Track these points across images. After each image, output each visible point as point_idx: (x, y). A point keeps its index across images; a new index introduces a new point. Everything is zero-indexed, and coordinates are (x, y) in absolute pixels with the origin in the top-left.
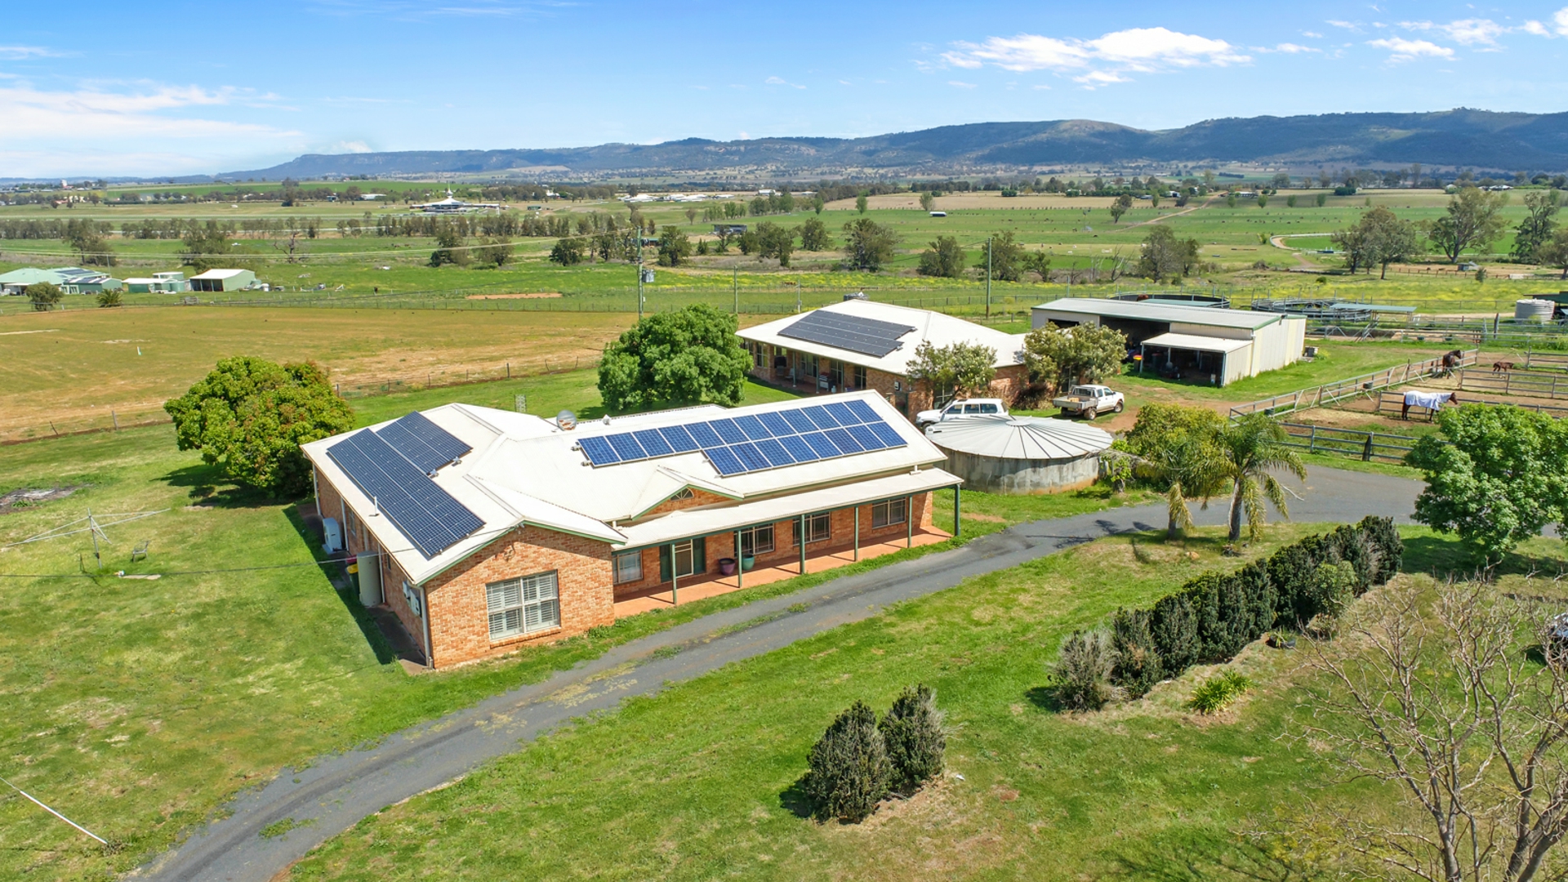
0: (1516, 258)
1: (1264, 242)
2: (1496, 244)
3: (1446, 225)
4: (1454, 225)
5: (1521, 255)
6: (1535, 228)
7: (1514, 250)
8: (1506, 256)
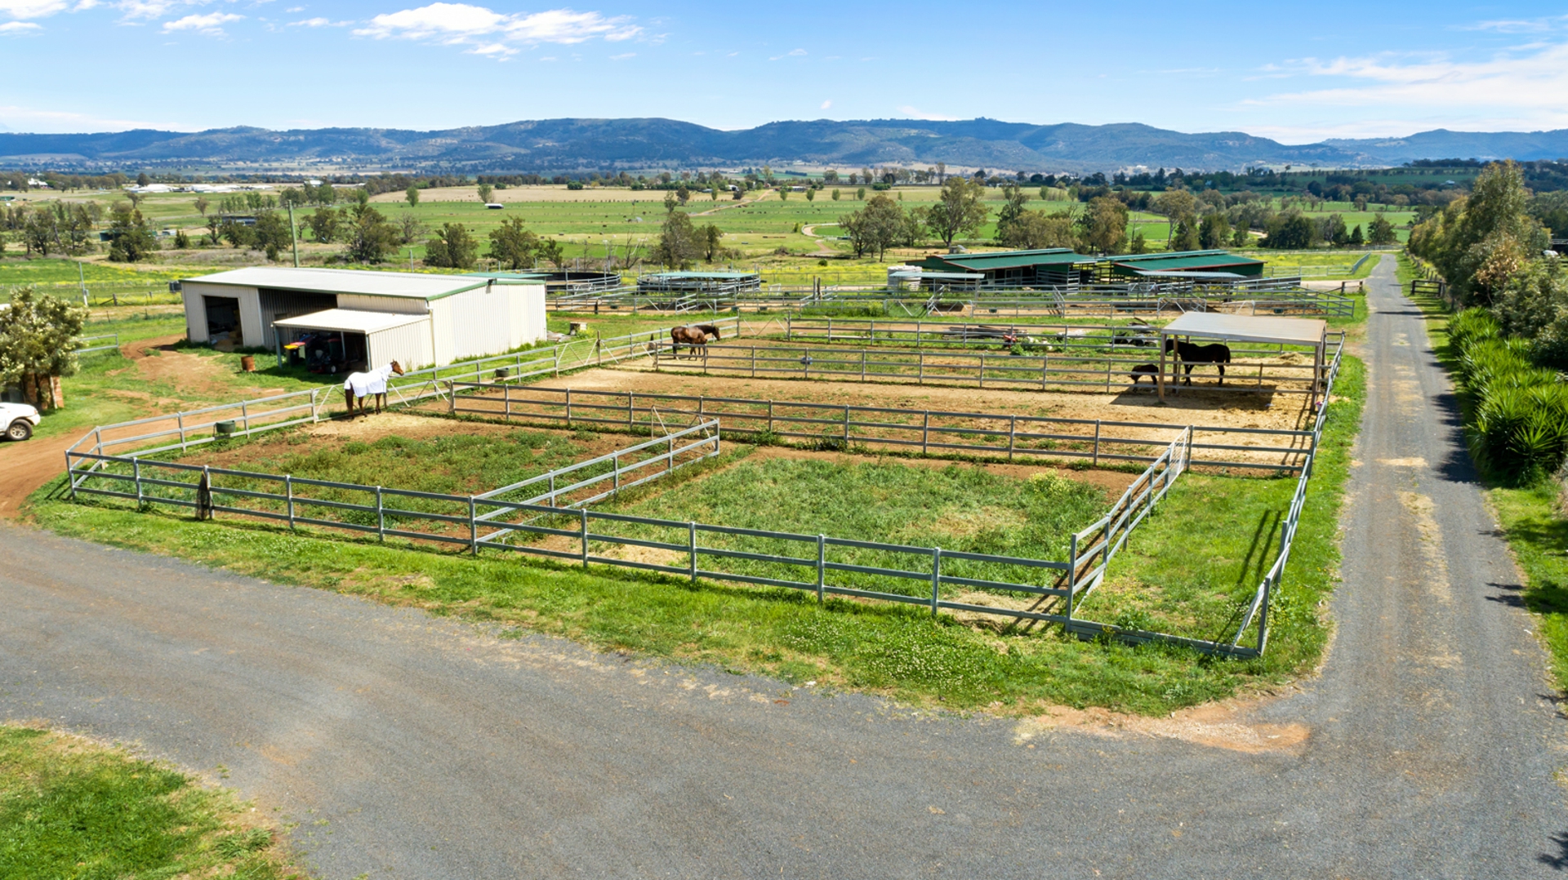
1: (796, 231)
3: (941, 211)
4: (946, 212)
5: (1004, 240)
6: (1012, 215)
7: (997, 235)
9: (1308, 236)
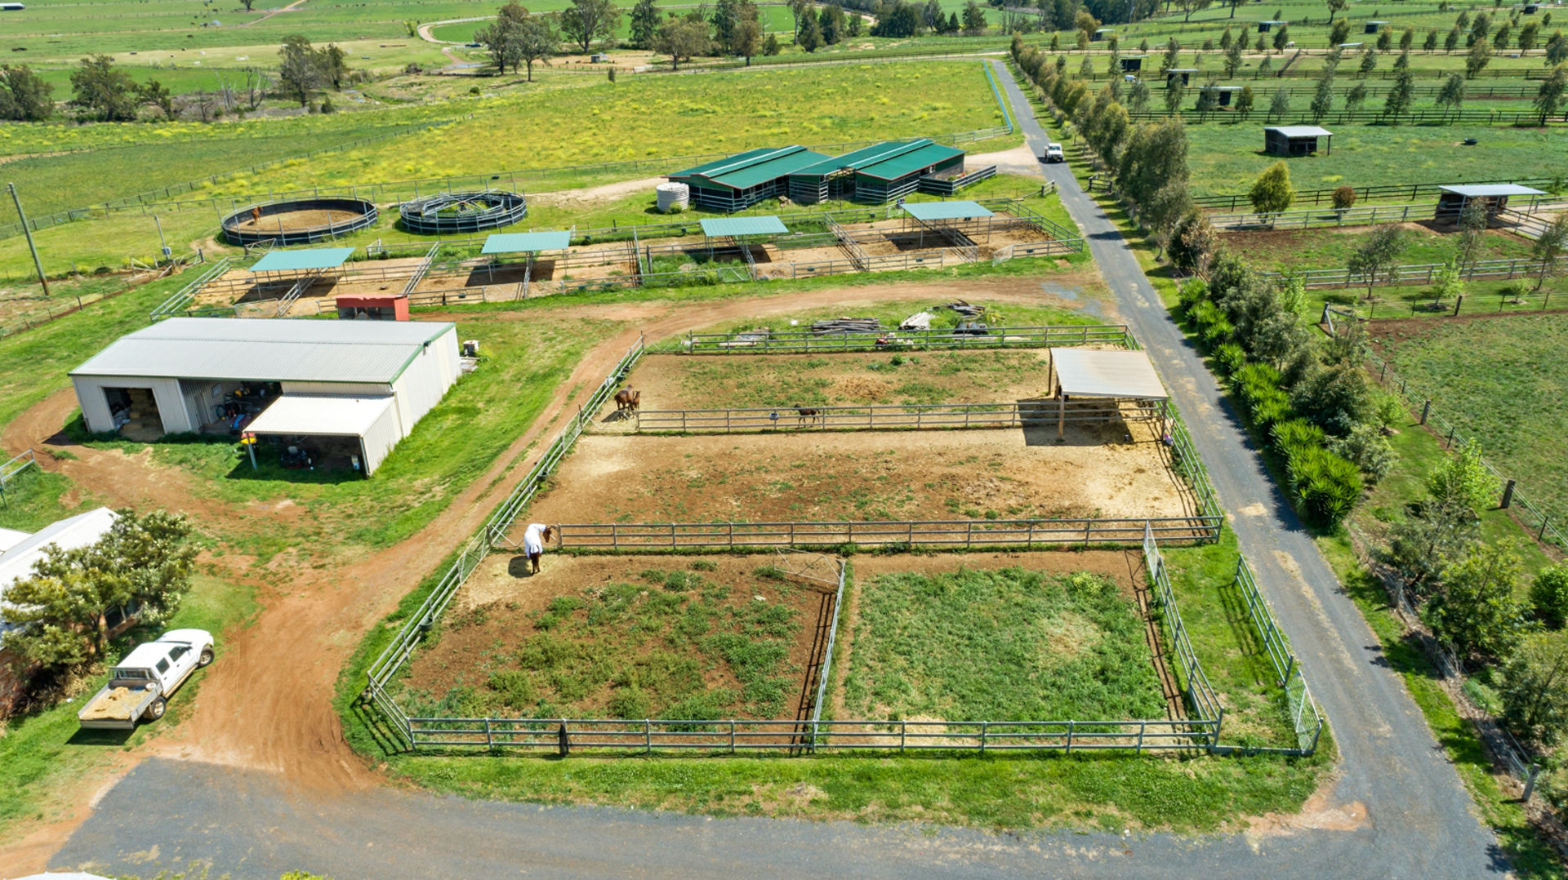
0: (635, 43)
1: (412, 34)
2: (617, 32)
3: (574, 15)
4: (580, 15)
5: (639, 41)
6: (644, 14)
7: (632, 36)
8: (626, 41)
9: (913, 24)
